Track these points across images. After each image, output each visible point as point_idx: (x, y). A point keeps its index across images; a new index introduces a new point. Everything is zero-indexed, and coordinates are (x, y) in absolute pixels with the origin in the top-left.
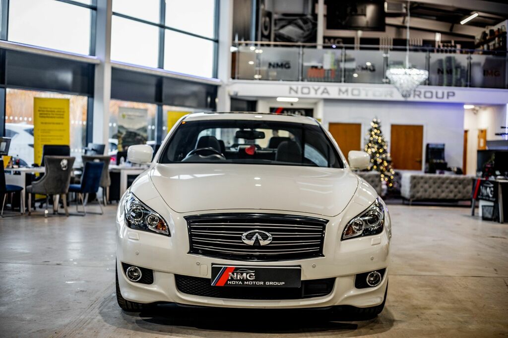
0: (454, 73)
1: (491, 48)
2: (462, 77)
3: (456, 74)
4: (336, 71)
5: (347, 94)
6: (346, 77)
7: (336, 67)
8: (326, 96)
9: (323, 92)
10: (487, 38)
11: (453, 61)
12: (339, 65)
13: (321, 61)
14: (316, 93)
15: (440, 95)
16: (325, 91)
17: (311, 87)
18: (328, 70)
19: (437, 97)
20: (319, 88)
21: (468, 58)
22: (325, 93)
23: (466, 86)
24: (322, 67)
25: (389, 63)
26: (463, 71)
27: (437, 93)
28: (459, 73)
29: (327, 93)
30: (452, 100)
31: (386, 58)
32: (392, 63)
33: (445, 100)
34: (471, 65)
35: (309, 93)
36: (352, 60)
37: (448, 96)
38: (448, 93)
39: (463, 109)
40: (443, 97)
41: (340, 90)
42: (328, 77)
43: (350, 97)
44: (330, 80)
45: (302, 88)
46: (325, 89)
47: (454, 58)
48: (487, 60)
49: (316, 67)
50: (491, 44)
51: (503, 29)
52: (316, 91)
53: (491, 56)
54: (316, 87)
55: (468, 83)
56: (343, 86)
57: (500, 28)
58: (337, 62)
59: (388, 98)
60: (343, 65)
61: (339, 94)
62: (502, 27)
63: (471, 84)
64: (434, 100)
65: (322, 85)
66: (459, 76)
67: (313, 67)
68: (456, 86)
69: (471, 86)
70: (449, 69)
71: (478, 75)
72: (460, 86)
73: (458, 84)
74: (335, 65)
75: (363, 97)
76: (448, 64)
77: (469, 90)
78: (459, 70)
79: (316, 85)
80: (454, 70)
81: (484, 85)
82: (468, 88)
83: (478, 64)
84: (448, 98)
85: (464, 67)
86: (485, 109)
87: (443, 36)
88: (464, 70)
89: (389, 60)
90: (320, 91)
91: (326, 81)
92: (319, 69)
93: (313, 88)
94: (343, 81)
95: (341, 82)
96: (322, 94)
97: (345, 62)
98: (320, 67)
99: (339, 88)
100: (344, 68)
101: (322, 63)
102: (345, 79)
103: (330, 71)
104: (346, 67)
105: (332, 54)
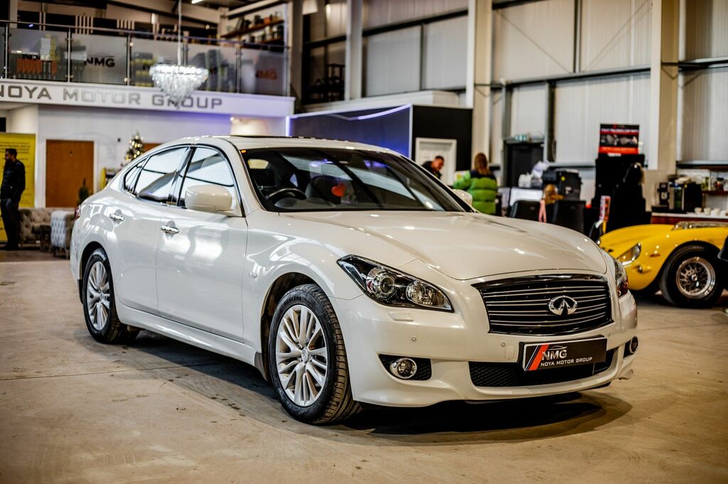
0: (219, 73)
1: (257, 40)
2: (229, 79)
3: (223, 75)
4: (58, 63)
5: (76, 100)
6: (73, 72)
7: (58, 58)
8: (44, 100)
9: (41, 95)
10: (251, 26)
11: (218, 56)
12: (62, 56)
13: (37, 47)
14: (31, 97)
15: (202, 103)
17: (23, 86)
18: (48, 62)
19: (198, 106)
20: (35, 89)
21: (237, 54)
22: (45, 96)
23: (235, 91)
24: (38, 57)
25: (132, 55)
26: (230, 70)
27: (198, 100)
28: (226, 73)
29: (48, 95)
30: (217, 110)
31: (129, 49)
32: (137, 55)
33: (209, 110)
34: (240, 63)
35: (20, 96)
36: (82, 49)
37: (213, 104)
38: (213, 100)
39: (231, 123)
40: (206, 107)
41: (66, 93)
42: (47, 73)
43: (80, 103)
44: (50, 78)
45: (10, 88)
46: (44, 89)
47: (219, 51)
48: (261, 58)
49: (30, 57)
50: (257, 34)
51: (279, 15)
52: (31, 92)
53: (266, 53)
54: (31, 87)
55: (238, 88)
56: (70, 86)
57: (273, 14)
58: (60, 51)
59: (134, 105)
60: (67, 56)
61: (65, 99)
62: (276, 13)
63: (239, 88)
64: (195, 109)
65: (40, 85)
66: (225, 78)
67: (24, 56)
68: (222, 91)
69: (240, 92)
70: (213, 67)
71: (248, 75)
72: (228, 91)
73: (225, 89)
74: (56, 55)
75: (98, 103)
76: (212, 60)
77: (238, 97)
78: (226, 69)
79: (31, 84)
80: (219, 69)
81: (258, 91)
82: (238, 94)
83: (249, 62)
84: (213, 107)
85: (233, 65)
88: (232, 69)
89: (133, 51)
90: (36, 94)
91: (45, 78)
92: (34, 59)
93: (26, 88)
94: (69, 80)
95: (67, 81)
96: (39, 98)
97: (71, 51)
98: (35, 57)
99: (64, 90)
100: (71, 60)
101: (39, 52)
102: (72, 76)
103: (50, 64)
104: (72, 58)
105: (52, 38)
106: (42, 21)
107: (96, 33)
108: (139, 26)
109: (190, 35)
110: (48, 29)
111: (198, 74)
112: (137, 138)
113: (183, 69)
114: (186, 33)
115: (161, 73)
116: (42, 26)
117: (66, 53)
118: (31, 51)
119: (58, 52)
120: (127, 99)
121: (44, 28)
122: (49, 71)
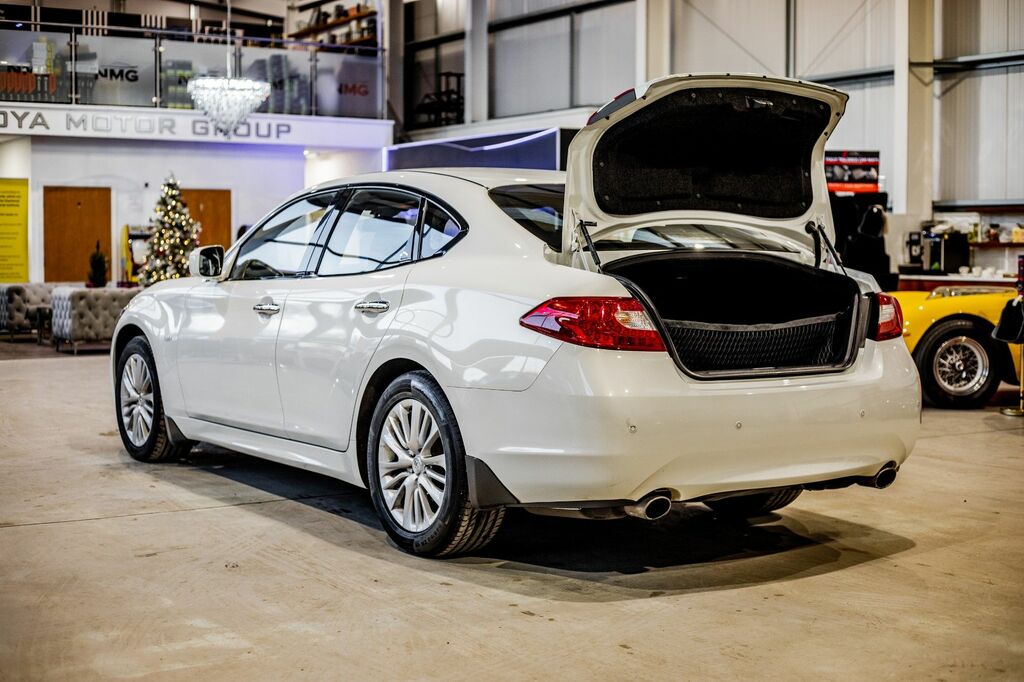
0: (287, 88)
1: (340, 40)
2: (301, 95)
3: (291, 90)
4: (58, 78)
5: (85, 129)
6: (79, 91)
7: (58, 71)
8: (39, 131)
9: (34, 124)
10: (330, 21)
11: (284, 64)
12: (64, 67)
13: (29, 55)
14: (20, 126)
15: (263, 131)
16: (40, 120)
17: (8, 111)
18: (43, 76)
19: (258, 135)
20: (26, 114)
21: (311, 60)
22: (40, 124)
23: (310, 113)
24: (30, 70)
25: (163, 65)
26: (302, 83)
27: (257, 125)
28: (296, 88)
29: (44, 124)
30: (285, 139)
31: (158, 56)
32: (170, 64)
33: (273, 140)
34: (316, 72)
35: (5, 125)
36: (92, 56)
37: (279, 132)
38: (278, 126)
39: (304, 159)
40: (269, 135)
41: (70, 120)
42: (42, 93)
43: (90, 133)
44: (46, 99)
46: (40, 115)
47: (286, 57)
48: (346, 66)
49: (17, 70)
50: (340, 32)
51: (369, 4)
52: (20, 120)
53: (352, 58)
54: (20, 113)
55: (313, 108)
56: (75, 110)
57: (362, 3)
58: (60, 60)
59: (167, 136)
60: (70, 67)
61: (68, 129)
62: (366, 1)
63: (315, 109)
64: (253, 139)
65: (32, 109)
66: (296, 95)
67: (10, 68)
68: (291, 113)
69: (317, 114)
70: (277, 80)
71: (328, 90)
72: (299, 113)
73: (295, 111)
74: (55, 66)
75: (116, 133)
76: (275, 70)
77: (314, 120)
78: (296, 82)
79: (20, 108)
80: (287, 83)
81: (341, 113)
82: (313, 117)
83: (329, 71)
84: (278, 136)
85: (305, 76)
86: (326, 157)
87: (204, 10)
88: (305, 82)
89: (164, 59)
90: (27, 122)
91: (39, 99)
92: (24, 73)
93: (13, 113)
94: (74, 101)
95: (71, 103)
96: (31, 127)
97: (76, 60)
98: (25, 70)
99: (67, 116)
100: (76, 73)
101: (30, 62)
102: (79, 96)
103: (46, 78)
104: (78, 70)
105: (49, 42)
106: (36, 18)
107: (112, 33)
108: (172, 23)
109: (245, 34)
110: (44, 29)
111: (258, 90)
112: (171, 181)
113: (235, 83)
114: (239, 33)
115: (203, 89)
116: (36, 25)
117: (68, 63)
118: (20, 61)
119: (58, 61)
120: (157, 126)
121: (38, 27)
122: (46, 89)
